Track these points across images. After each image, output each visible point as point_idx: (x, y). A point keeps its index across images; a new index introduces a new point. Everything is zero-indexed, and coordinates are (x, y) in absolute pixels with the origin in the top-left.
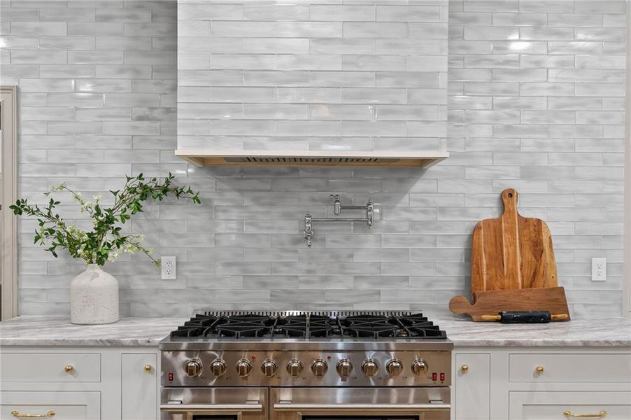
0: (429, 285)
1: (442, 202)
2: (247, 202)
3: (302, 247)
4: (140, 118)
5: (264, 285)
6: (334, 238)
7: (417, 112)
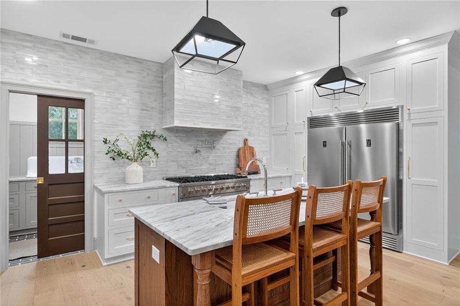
0: (228, 166)
1: (231, 141)
2: (178, 140)
3: (195, 155)
4: (142, 110)
5: (183, 168)
6: (204, 152)
7: (236, 118)
